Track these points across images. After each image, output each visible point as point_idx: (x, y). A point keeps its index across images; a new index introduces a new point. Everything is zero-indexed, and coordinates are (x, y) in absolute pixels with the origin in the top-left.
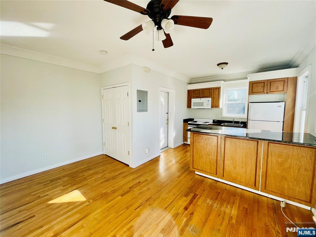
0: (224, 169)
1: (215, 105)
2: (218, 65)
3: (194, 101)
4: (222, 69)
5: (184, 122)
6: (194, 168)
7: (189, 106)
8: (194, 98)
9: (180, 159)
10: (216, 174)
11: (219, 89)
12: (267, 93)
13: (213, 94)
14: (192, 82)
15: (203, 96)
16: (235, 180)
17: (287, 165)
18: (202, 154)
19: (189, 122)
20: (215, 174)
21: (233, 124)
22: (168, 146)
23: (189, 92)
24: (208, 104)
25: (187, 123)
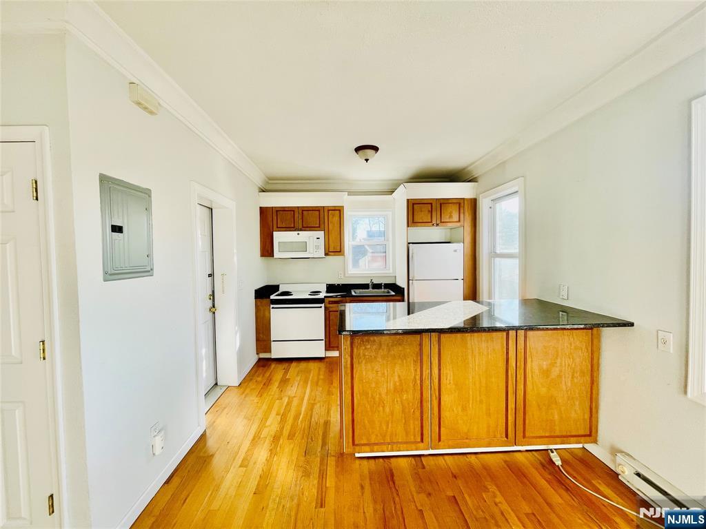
0: (442, 419)
1: (334, 249)
2: (358, 149)
3: (279, 237)
4: (367, 160)
5: (256, 297)
6: (357, 445)
7: (267, 250)
8: (281, 229)
9: (279, 418)
10: (422, 440)
11: (339, 210)
12: (437, 225)
13: (326, 221)
14: (268, 187)
15: (303, 227)
16: (467, 439)
17: (555, 372)
18: (380, 394)
19: (272, 297)
20: (419, 440)
21: (370, 289)
22: (216, 384)
23: (263, 211)
24: (317, 247)
25: (265, 301)
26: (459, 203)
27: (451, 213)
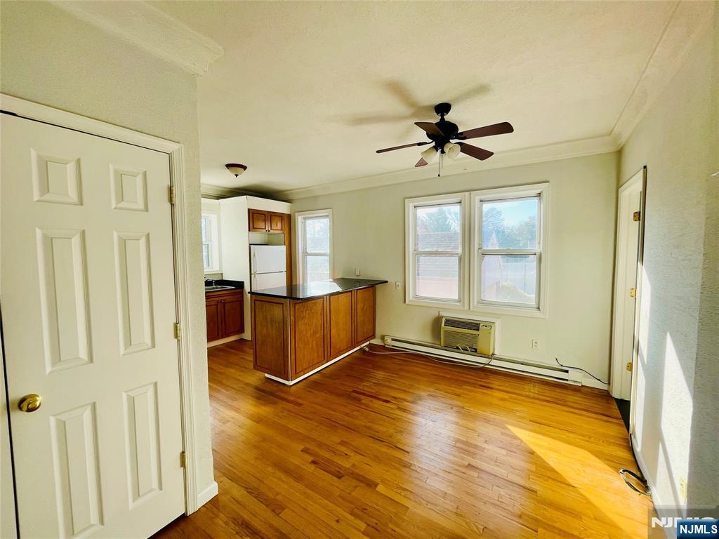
4: (237, 175)
10: (324, 358)
12: (269, 231)
26: (281, 216)
27: (277, 223)
